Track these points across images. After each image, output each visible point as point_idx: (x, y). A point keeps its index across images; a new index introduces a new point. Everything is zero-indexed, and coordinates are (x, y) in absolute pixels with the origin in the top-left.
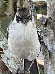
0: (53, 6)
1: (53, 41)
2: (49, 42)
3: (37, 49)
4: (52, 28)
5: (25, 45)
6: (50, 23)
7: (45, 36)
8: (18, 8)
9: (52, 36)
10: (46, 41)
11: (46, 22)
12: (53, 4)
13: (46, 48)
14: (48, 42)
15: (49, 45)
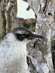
1: (41, 62)
2: (38, 63)
3: (25, 70)
4: (40, 50)
6: (38, 45)
8: (7, 30)
9: (40, 58)
10: (35, 63)
11: (35, 44)
12: (41, 26)
13: (35, 69)
14: (36, 63)
15: (37, 66)
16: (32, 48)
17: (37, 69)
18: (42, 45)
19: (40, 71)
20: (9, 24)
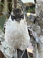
0: (40, 7)
1: (40, 35)
2: (37, 35)
4: (39, 25)
5: (18, 38)
7: (34, 31)
9: (39, 31)
10: (35, 35)
11: (35, 20)
12: (40, 6)
13: (35, 40)
14: (36, 35)
15: (37, 38)
16: (32, 23)
17: (37, 40)
18: (40, 21)
19: (39, 42)
20: (15, 4)
